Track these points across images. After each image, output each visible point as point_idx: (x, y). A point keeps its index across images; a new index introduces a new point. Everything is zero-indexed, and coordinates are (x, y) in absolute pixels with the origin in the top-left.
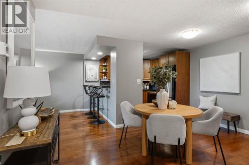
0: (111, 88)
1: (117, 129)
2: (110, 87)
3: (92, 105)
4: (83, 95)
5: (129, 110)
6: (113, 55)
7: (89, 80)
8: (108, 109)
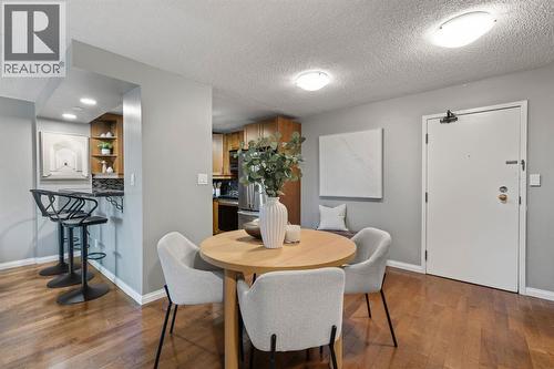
0: (127, 197)
1: (144, 307)
2: (122, 194)
3: (66, 245)
4: (35, 219)
5: (183, 255)
6: (131, 110)
7: (55, 175)
8: (116, 254)
